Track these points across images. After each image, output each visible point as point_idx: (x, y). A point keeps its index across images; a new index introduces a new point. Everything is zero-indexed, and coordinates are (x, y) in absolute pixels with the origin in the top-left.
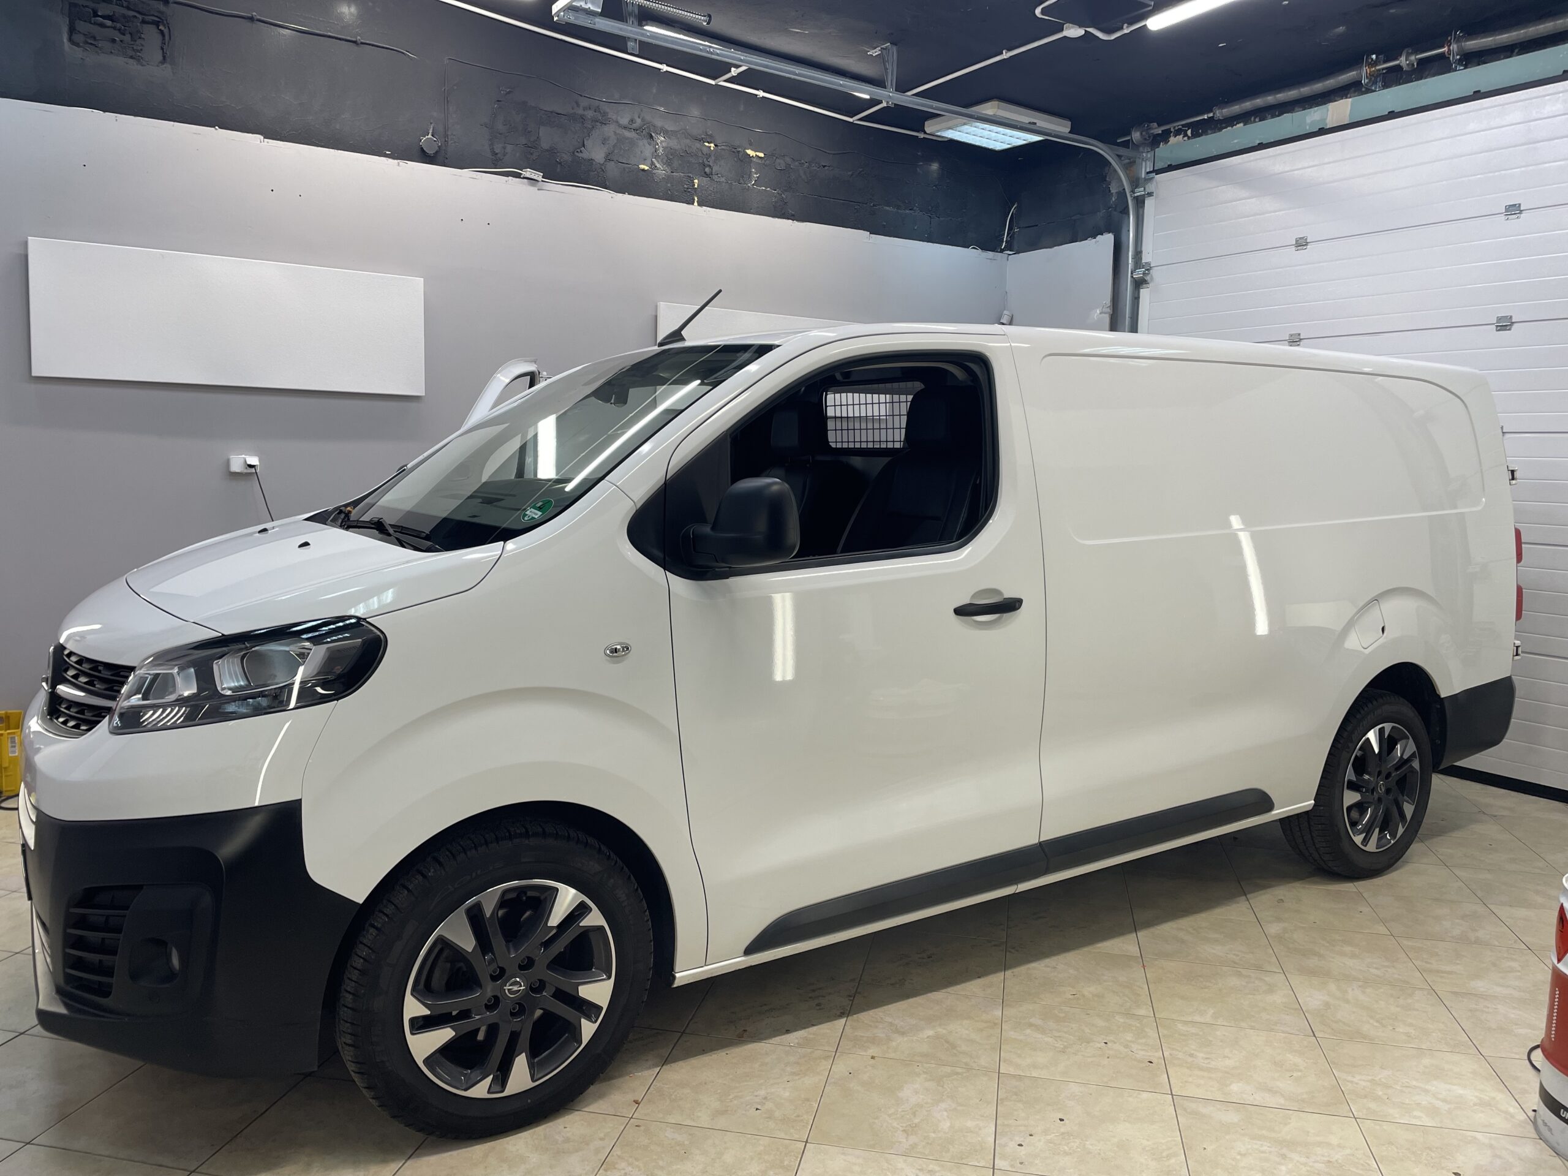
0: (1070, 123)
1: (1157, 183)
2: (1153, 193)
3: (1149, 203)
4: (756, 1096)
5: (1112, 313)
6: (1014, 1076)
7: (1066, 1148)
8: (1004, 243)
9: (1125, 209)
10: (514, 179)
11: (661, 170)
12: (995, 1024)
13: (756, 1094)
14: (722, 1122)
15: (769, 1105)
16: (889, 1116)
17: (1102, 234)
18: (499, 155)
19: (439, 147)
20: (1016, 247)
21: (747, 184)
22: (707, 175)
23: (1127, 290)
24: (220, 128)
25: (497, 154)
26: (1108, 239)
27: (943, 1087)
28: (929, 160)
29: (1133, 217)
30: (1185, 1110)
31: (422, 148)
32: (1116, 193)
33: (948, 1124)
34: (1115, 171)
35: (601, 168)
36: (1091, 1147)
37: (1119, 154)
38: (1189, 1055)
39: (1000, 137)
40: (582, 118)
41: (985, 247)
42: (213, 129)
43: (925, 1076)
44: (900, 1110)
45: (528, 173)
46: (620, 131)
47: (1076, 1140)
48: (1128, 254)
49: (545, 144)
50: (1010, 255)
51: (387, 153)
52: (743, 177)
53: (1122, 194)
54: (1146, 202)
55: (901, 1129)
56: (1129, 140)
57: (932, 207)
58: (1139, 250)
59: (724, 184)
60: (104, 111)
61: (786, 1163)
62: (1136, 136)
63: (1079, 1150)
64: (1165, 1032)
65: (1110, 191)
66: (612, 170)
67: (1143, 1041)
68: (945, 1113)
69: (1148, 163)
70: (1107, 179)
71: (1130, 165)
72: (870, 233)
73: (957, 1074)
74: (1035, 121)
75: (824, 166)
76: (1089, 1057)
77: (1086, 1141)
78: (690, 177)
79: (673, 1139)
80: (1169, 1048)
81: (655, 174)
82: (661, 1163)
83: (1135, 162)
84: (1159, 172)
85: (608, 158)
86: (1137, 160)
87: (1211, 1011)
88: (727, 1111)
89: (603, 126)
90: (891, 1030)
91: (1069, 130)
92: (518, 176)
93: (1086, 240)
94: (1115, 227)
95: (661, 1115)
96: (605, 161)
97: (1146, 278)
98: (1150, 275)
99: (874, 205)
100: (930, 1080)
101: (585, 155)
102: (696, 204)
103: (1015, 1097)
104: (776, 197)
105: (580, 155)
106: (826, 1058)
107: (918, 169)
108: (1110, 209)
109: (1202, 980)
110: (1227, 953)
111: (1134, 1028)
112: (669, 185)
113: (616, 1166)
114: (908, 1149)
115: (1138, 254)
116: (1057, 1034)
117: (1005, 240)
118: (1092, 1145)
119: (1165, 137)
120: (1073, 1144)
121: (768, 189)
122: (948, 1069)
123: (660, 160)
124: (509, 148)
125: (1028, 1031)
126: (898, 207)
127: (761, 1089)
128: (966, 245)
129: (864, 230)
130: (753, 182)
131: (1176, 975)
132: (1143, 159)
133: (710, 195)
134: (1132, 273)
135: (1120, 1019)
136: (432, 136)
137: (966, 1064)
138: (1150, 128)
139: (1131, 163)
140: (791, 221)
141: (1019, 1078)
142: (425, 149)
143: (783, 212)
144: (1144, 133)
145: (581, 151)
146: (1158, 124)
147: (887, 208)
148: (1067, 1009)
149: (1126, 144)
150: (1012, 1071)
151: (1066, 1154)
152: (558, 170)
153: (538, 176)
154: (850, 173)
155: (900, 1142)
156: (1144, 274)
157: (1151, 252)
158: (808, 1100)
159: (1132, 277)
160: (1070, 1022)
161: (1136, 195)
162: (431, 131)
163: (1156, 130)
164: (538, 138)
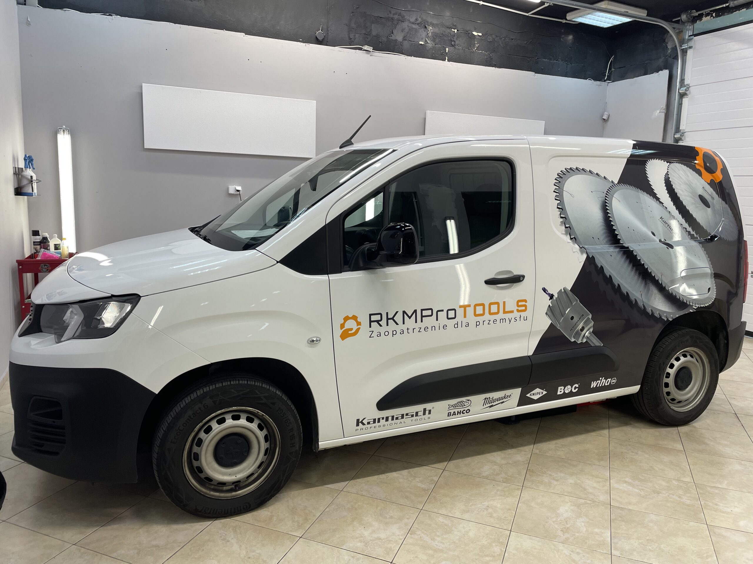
0: (646, 11)
1: (694, 41)
2: (692, 47)
3: (690, 52)
4: (483, 505)
5: (666, 112)
6: (619, 507)
7: (650, 547)
8: (606, 77)
9: (675, 57)
10: (359, 51)
11: (430, 44)
12: (607, 480)
13: (483, 504)
14: (466, 516)
15: (490, 510)
16: (554, 522)
17: (662, 70)
18: (352, 39)
19: (324, 36)
20: (612, 79)
21: (473, 50)
22: (453, 45)
23: (675, 100)
24: (226, 30)
25: (351, 39)
26: (665, 73)
27: (580, 509)
28: (568, 34)
29: (681, 61)
30: (715, 533)
31: (316, 37)
32: (671, 48)
33: (585, 529)
34: (671, 36)
35: (401, 44)
36: (664, 548)
37: (674, 27)
38: (715, 504)
39: (608, 20)
40: (392, 19)
41: (596, 79)
42: (223, 31)
43: (571, 503)
44: (559, 520)
45: (366, 47)
46: (410, 25)
47: (655, 544)
48: (677, 80)
49: (374, 33)
50: (609, 83)
51: (301, 40)
52: (471, 46)
53: (675, 49)
54: (688, 51)
55: (561, 529)
56: (680, 19)
57: (568, 59)
58: (683, 78)
59: (461, 50)
60: (175, 23)
61: (501, 540)
62: (684, 17)
63: (657, 549)
64: (701, 491)
65: (667, 47)
66: (406, 45)
67: (688, 495)
68: (583, 524)
69: (690, 32)
70: (666, 41)
71: (679, 33)
72: (535, 73)
73: (588, 504)
74: (627, 11)
75: (512, 39)
76: (660, 501)
77: (662, 545)
78: (444, 47)
79: (443, 522)
80: (704, 500)
81: (427, 46)
82: (438, 534)
83: (682, 31)
84: (696, 35)
85: (404, 39)
86: (684, 30)
87: (726, 482)
88: (469, 511)
89: (403, 23)
90: (551, 478)
91: (646, 15)
92: (361, 49)
93: (653, 73)
94: (669, 65)
95: (436, 510)
96: (403, 40)
97: (687, 93)
98: (689, 91)
99: (538, 59)
100: (573, 506)
101: (393, 38)
102: (447, 60)
103: (620, 519)
104: (487, 56)
105: (391, 38)
106: (518, 489)
107: (561, 39)
108: (667, 57)
109: (719, 465)
110: (733, 452)
111: (683, 488)
112: (434, 51)
113: (416, 533)
114: (564, 540)
115: (682, 80)
116: (640, 488)
117: (607, 75)
118: (664, 547)
119: (700, 17)
120: (654, 546)
121: (483, 52)
122: (583, 501)
123: (429, 39)
124: (357, 36)
125: (625, 485)
126: (550, 59)
127: (486, 501)
128: (585, 78)
129: (532, 72)
130: (476, 49)
131: (704, 462)
132: (687, 30)
133: (454, 56)
134: (679, 90)
135: (675, 482)
136: (321, 31)
137: (592, 499)
138: (691, 13)
139: (679, 32)
140: (494, 68)
141: (622, 509)
142: (318, 37)
143: (490, 63)
144: (688, 16)
145: (391, 36)
146: (696, 10)
147: (545, 60)
148: (646, 475)
149: (678, 22)
150: (617, 504)
151: (650, 550)
152: (380, 46)
153: (370, 49)
154: (526, 42)
155: (560, 536)
156: (686, 90)
157: (690, 79)
158: (510, 509)
159: (679, 92)
160: (647, 482)
161: (682, 48)
162: (321, 29)
163: (695, 14)
164: (371, 30)
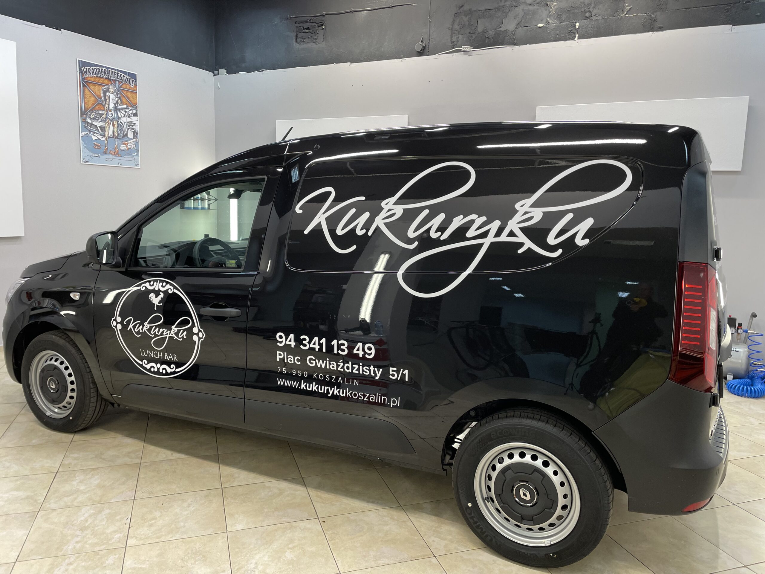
10: (456, 53)
19: (424, 47)
21: (620, 16)
22: (587, 18)
24: (336, 63)
35: (512, 33)
40: (503, 8)
42: (333, 64)
45: (464, 48)
46: (526, 8)
49: (480, 29)
51: (401, 56)
52: (617, 11)
59: (600, 20)
66: (519, 33)
78: (573, 22)
81: (548, 27)
85: (518, 26)
89: (517, 8)
92: (460, 51)
96: (515, 28)
101: (503, 28)
102: (577, 38)
104: (646, 18)
105: (499, 29)
121: (639, 14)
123: (552, 18)
130: (626, 13)
133: (589, 30)
136: (421, 42)
142: (417, 49)
143: (652, 27)
145: (500, 27)
153: (470, 48)
162: (421, 40)
164: (476, 27)
